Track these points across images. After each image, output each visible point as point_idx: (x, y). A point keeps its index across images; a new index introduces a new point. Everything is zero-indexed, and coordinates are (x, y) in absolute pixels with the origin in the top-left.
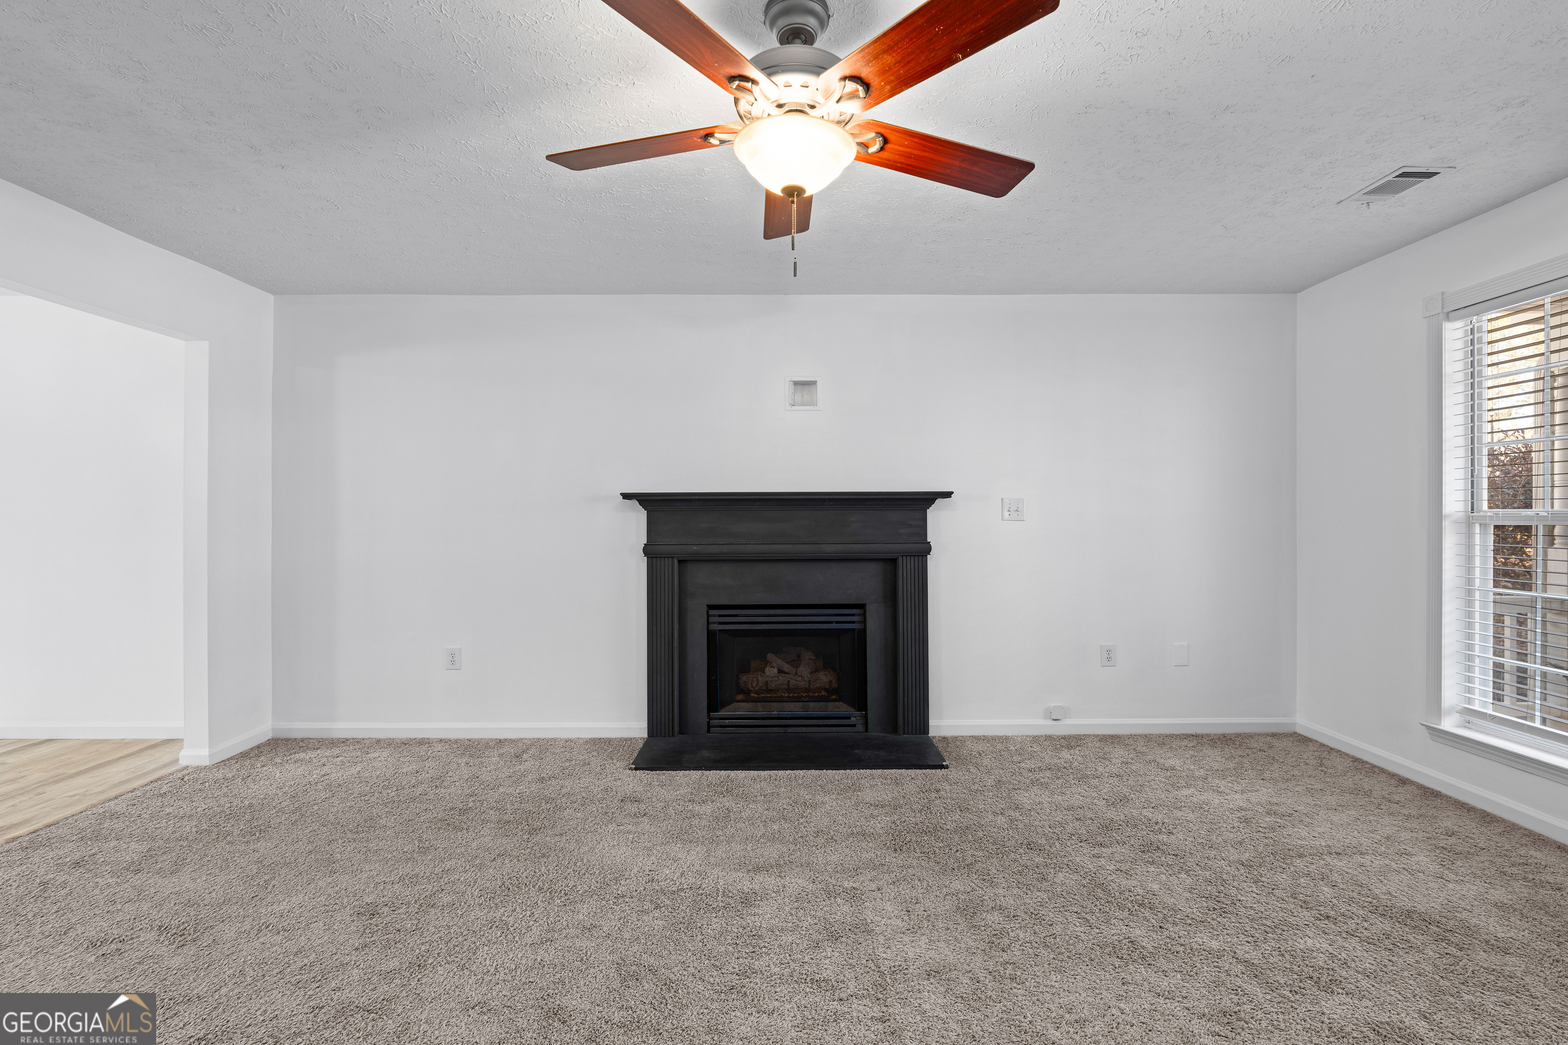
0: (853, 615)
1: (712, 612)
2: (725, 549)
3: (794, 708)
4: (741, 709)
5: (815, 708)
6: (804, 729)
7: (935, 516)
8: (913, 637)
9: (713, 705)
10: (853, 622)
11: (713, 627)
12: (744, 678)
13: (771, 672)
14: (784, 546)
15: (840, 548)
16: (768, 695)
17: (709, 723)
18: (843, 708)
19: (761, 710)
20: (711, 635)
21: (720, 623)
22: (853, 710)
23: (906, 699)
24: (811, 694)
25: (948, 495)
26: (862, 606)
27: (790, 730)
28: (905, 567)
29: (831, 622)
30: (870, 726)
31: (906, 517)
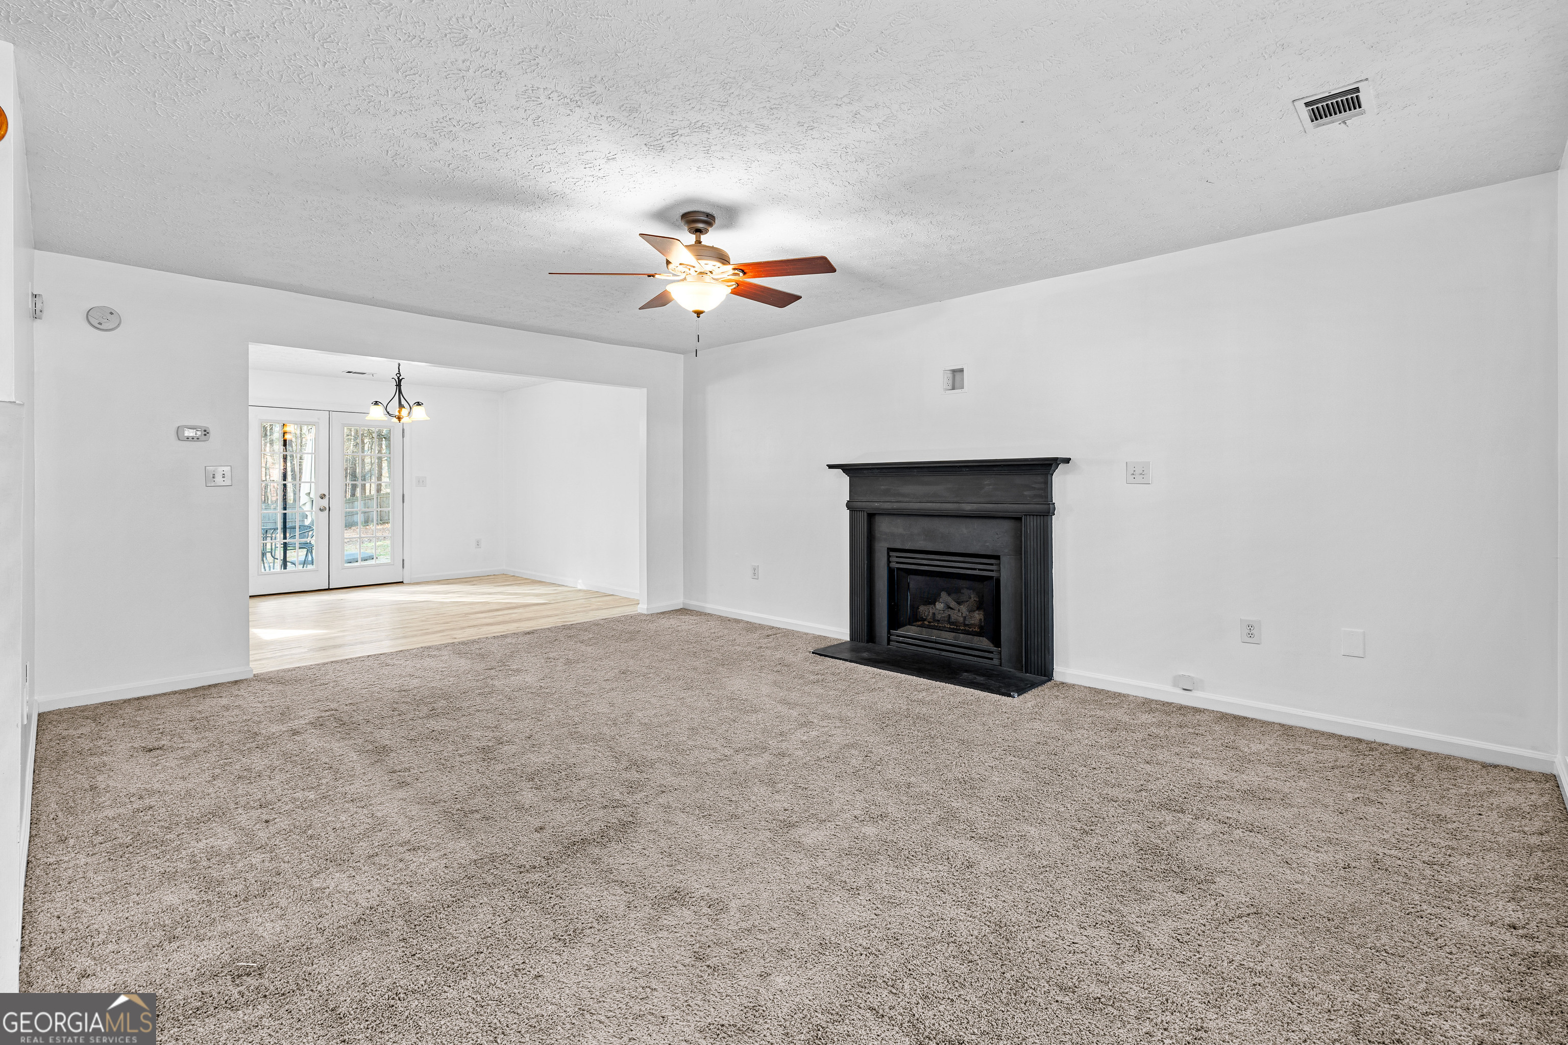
0: (992, 564)
1: (892, 554)
2: (895, 506)
3: (948, 637)
4: (911, 631)
5: (963, 640)
6: (953, 655)
7: (1060, 480)
8: (1036, 588)
9: (892, 625)
10: (992, 571)
11: (894, 565)
12: (922, 608)
13: (940, 606)
14: (934, 504)
15: (975, 506)
16: (934, 624)
17: (889, 638)
18: (984, 643)
19: (925, 634)
20: (891, 571)
21: (897, 563)
22: (992, 645)
23: (1029, 642)
24: (967, 628)
25: (1067, 461)
26: (997, 558)
27: (944, 653)
28: (1029, 526)
29: (975, 569)
30: (1003, 661)
31: (1035, 480)
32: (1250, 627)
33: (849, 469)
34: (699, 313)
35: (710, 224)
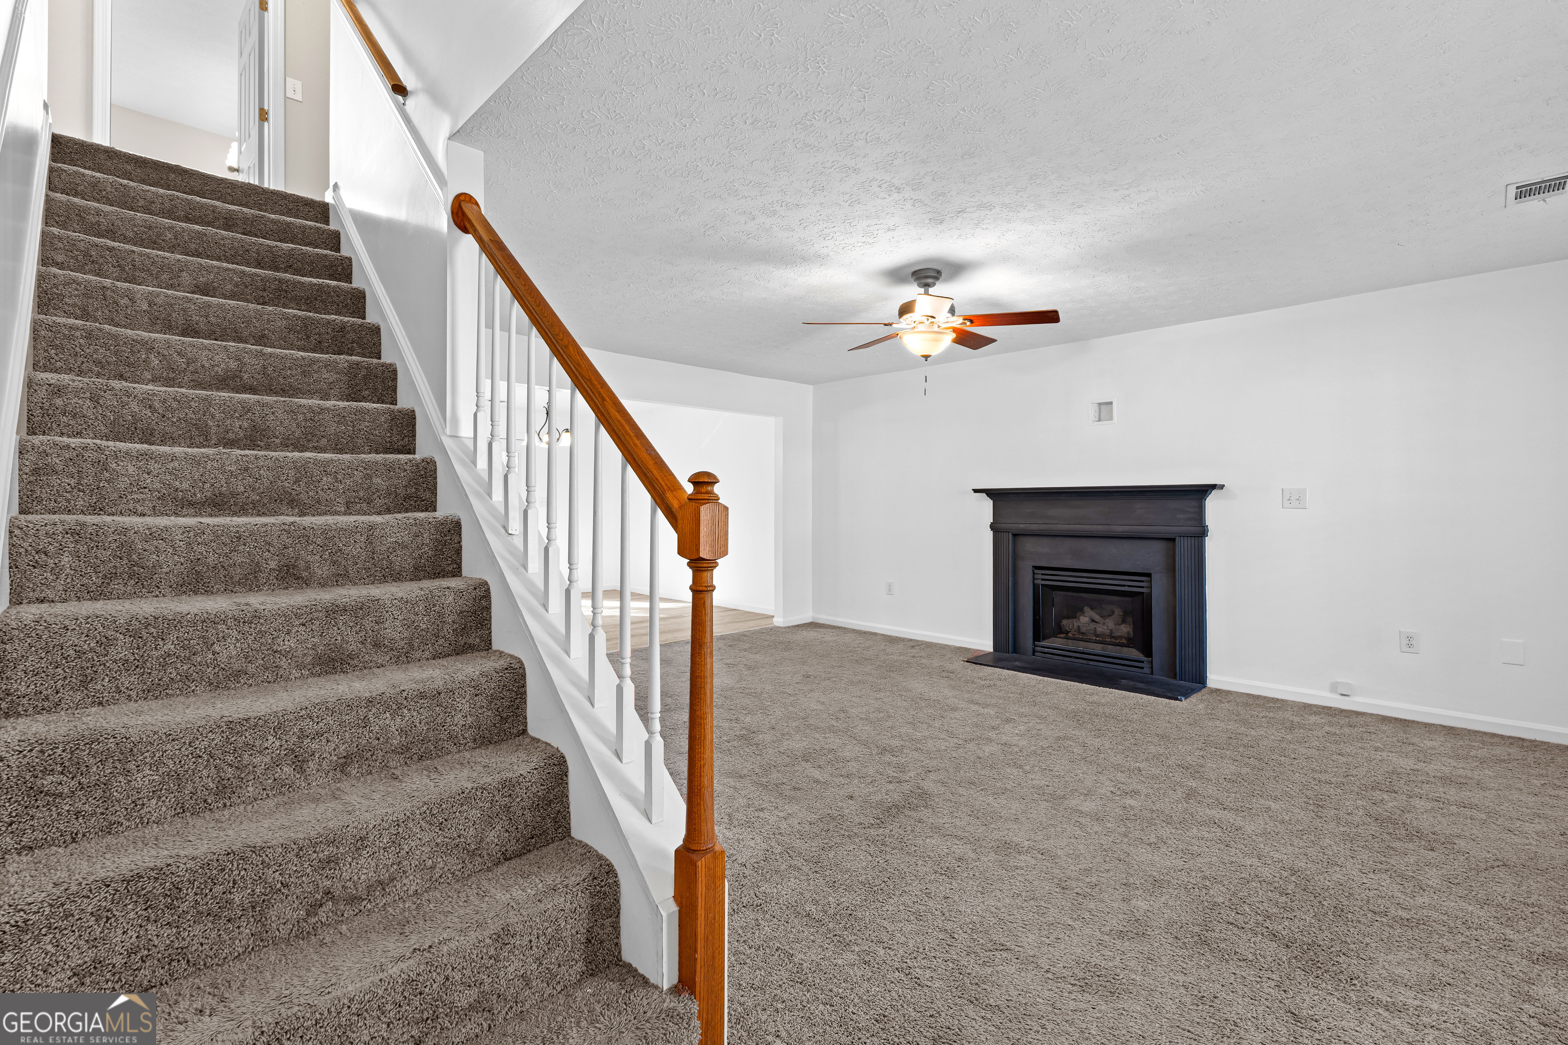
0: (1143, 581)
1: (1036, 571)
2: (1043, 527)
3: (1097, 648)
4: (1057, 642)
5: (1112, 650)
6: (1102, 664)
7: (1212, 504)
8: (1190, 603)
9: (1037, 637)
10: (1143, 587)
11: (1037, 582)
12: (1065, 622)
13: (1084, 620)
14: (1083, 526)
15: (1126, 528)
16: (1079, 636)
17: (1034, 649)
18: (1134, 653)
19: (1071, 645)
20: (1035, 587)
21: (1042, 580)
22: (1142, 655)
23: (1183, 653)
24: (1113, 640)
25: (1222, 487)
26: (1149, 575)
27: (1091, 663)
28: (1183, 546)
29: (1124, 586)
30: (1154, 670)
31: (1188, 504)
32: (1410, 638)
33: (992, 493)
34: (926, 357)
35: (937, 278)
